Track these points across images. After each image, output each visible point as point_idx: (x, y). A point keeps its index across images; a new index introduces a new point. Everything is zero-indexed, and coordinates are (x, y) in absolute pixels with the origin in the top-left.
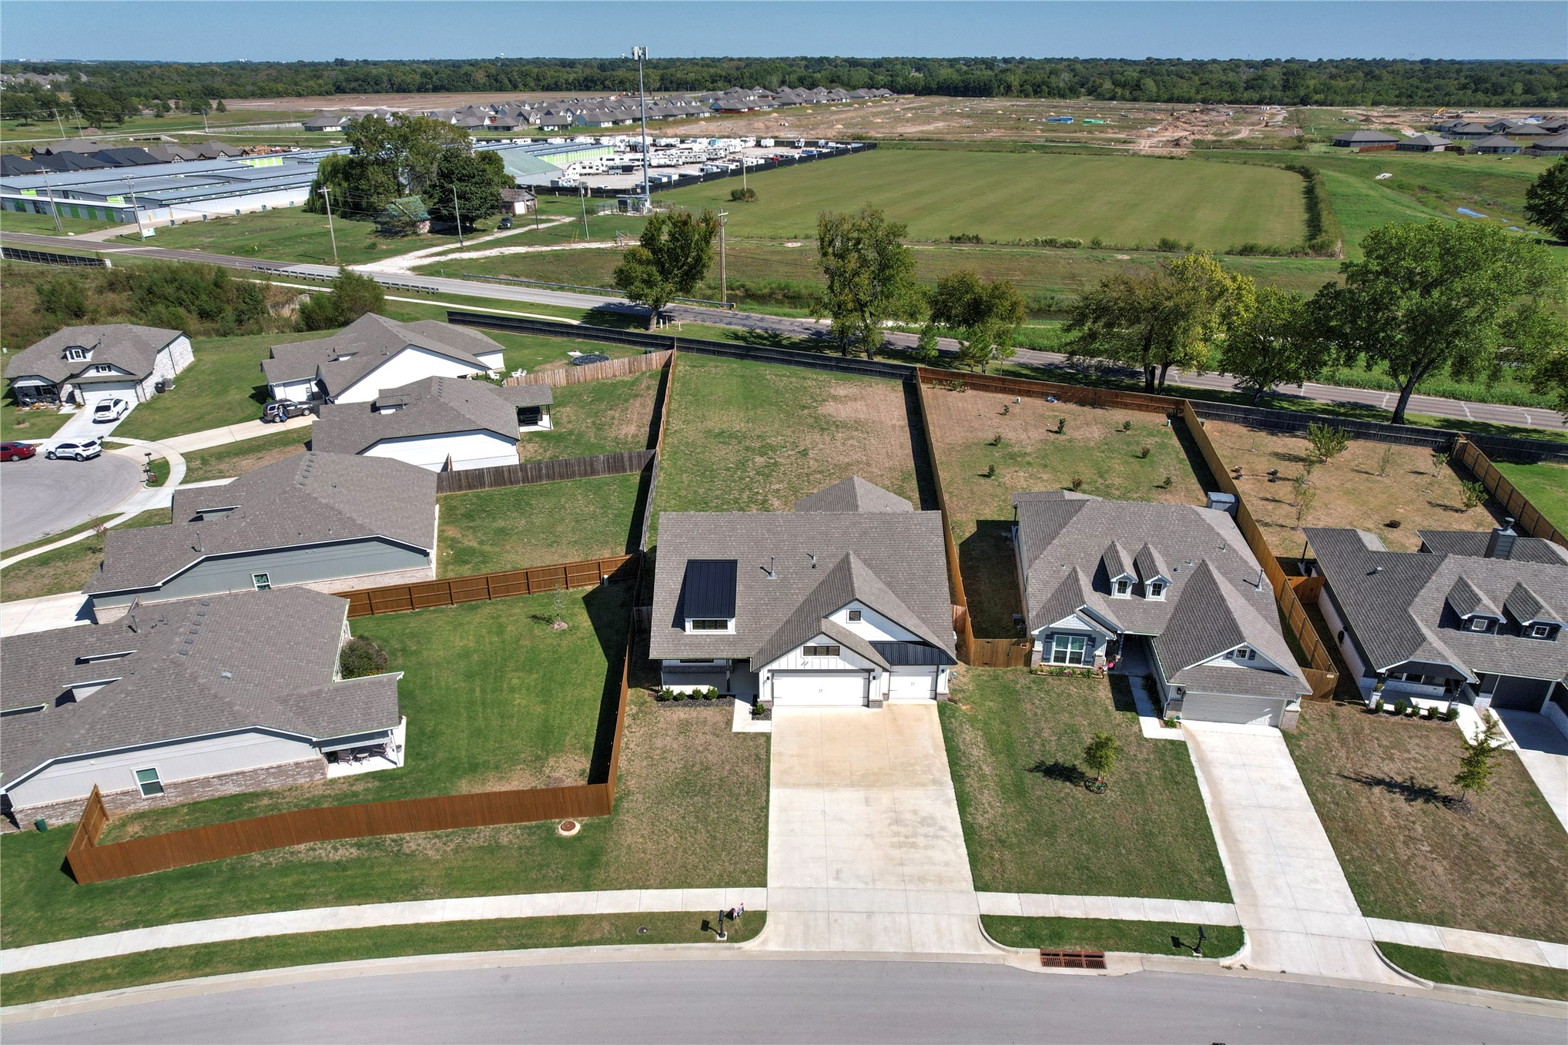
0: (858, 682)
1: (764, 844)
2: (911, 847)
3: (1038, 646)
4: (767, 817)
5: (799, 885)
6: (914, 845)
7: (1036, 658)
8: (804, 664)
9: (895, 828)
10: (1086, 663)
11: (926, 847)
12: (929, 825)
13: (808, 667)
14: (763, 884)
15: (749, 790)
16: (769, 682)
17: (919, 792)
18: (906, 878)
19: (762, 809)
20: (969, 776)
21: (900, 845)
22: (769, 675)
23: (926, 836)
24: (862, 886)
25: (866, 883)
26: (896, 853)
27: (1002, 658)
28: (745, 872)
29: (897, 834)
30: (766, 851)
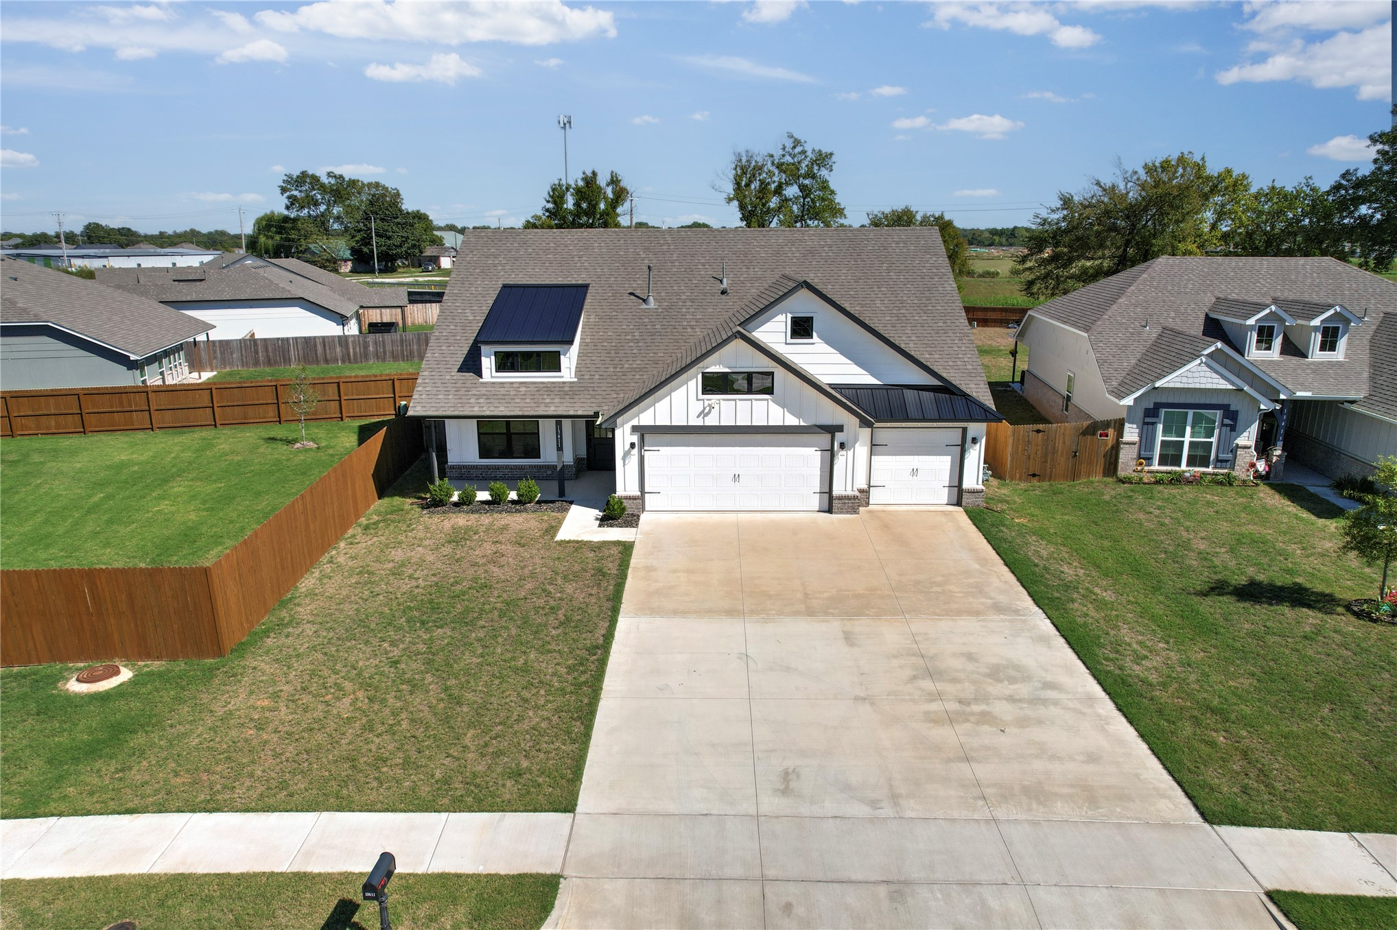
0: (809, 457)
1: (587, 715)
2: (978, 723)
3: (1131, 433)
4: (603, 663)
5: (672, 808)
6: (986, 718)
7: (1127, 457)
8: (703, 414)
9: (927, 684)
10: (1219, 462)
11: (1022, 723)
12: (1012, 680)
13: (711, 421)
14: (568, 806)
15: (568, 619)
16: (635, 451)
17: (967, 624)
18: (989, 791)
19: (592, 649)
20: (1073, 601)
21: (951, 719)
22: (635, 439)
23: (1011, 699)
24: (863, 811)
25: (874, 804)
26: (946, 735)
27: (1063, 462)
28: (518, 774)
29: (938, 696)
30: (589, 727)
